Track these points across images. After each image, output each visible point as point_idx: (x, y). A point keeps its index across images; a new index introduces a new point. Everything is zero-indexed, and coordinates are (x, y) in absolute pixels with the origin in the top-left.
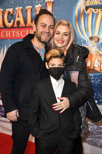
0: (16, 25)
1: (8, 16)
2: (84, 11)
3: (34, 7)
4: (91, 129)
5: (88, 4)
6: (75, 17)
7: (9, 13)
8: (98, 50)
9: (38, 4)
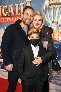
0: (9, 15)
1: (4, 10)
2: (48, 6)
3: (19, 4)
4: (54, 75)
5: (51, 3)
6: (44, 10)
7: (5, 8)
8: (57, 29)
9: (22, 3)
